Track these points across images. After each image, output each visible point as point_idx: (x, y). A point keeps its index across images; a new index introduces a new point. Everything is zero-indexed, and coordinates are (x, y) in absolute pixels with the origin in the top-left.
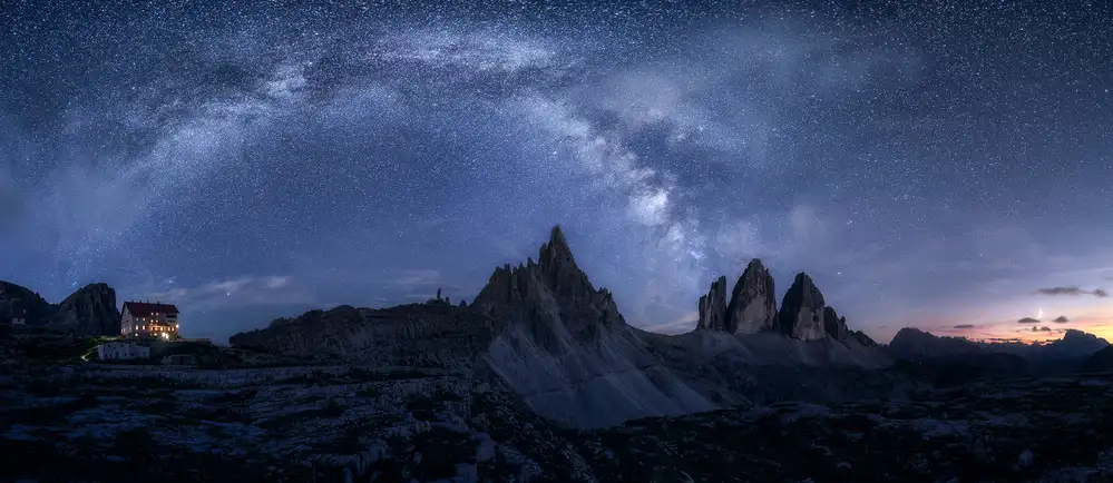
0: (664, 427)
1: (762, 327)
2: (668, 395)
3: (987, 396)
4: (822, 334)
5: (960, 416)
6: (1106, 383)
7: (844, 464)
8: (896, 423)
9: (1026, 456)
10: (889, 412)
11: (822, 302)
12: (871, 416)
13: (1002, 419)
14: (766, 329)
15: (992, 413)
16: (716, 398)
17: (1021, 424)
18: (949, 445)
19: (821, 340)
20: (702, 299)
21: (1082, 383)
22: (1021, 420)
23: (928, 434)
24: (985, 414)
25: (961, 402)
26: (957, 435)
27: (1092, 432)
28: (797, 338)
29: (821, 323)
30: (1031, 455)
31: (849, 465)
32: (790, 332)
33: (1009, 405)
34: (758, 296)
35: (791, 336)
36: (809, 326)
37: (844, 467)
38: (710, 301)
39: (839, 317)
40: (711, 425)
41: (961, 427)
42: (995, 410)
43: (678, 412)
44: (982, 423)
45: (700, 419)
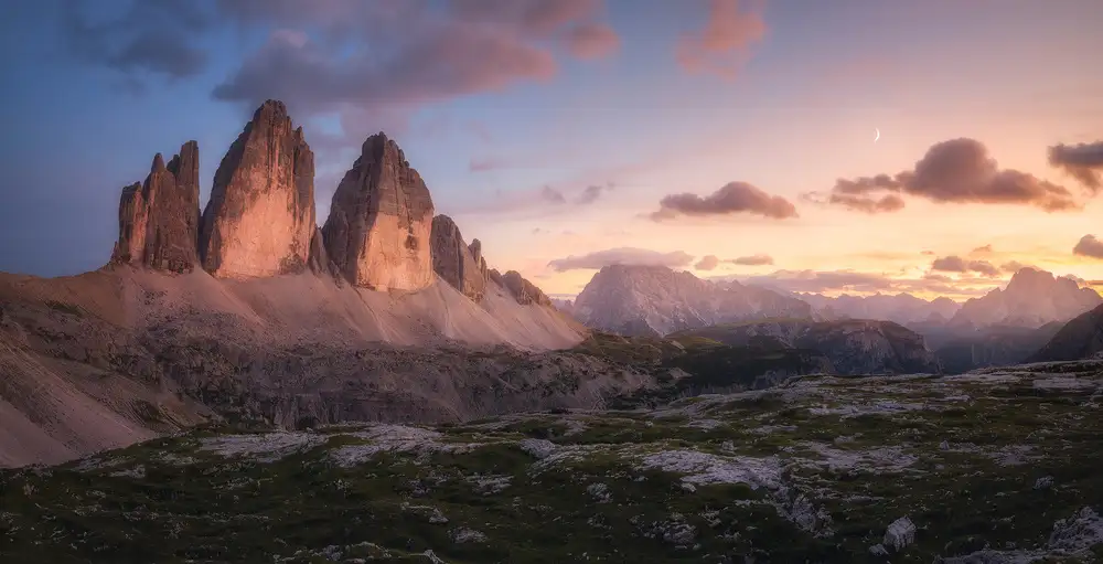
0: (28, 489)
1: (283, 262)
2: (36, 418)
3: (826, 411)
4: (427, 276)
5: (764, 448)
6: (1087, 383)
7: (470, 534)
8: (578, 453)
9: (900, 529)
10: (568, 433)
11: (428, 206)
12: (530, 444)
13: (856, 457)
14: (291, 267)
15: (835, 447)
16: (148, 415)
17: (897, 468)
18: (739, 503)
19: (425, 292)
20: (128, 195)
21: (1039, 384)
22: (897, 459)
23: (694, 479)
24: (819, 447)
25: (765, 422)
26: (755, 487)
27: (1047, 480)
28: (368, 286)
29: (425, 253)
30: (912, 527)
31: (480, 535)
32: (351, 274)
33: (873, 429)
34: (274, 186)
35: (352, 281)
36: (393, 260)
37: (470, 540)
38: (145, 195)
39: (467, 240)
40: (138, 472)
41: (764, 470)
42: (840, 439)
43: (61, 454)
44: (811, 464)
45: (113, 463)
